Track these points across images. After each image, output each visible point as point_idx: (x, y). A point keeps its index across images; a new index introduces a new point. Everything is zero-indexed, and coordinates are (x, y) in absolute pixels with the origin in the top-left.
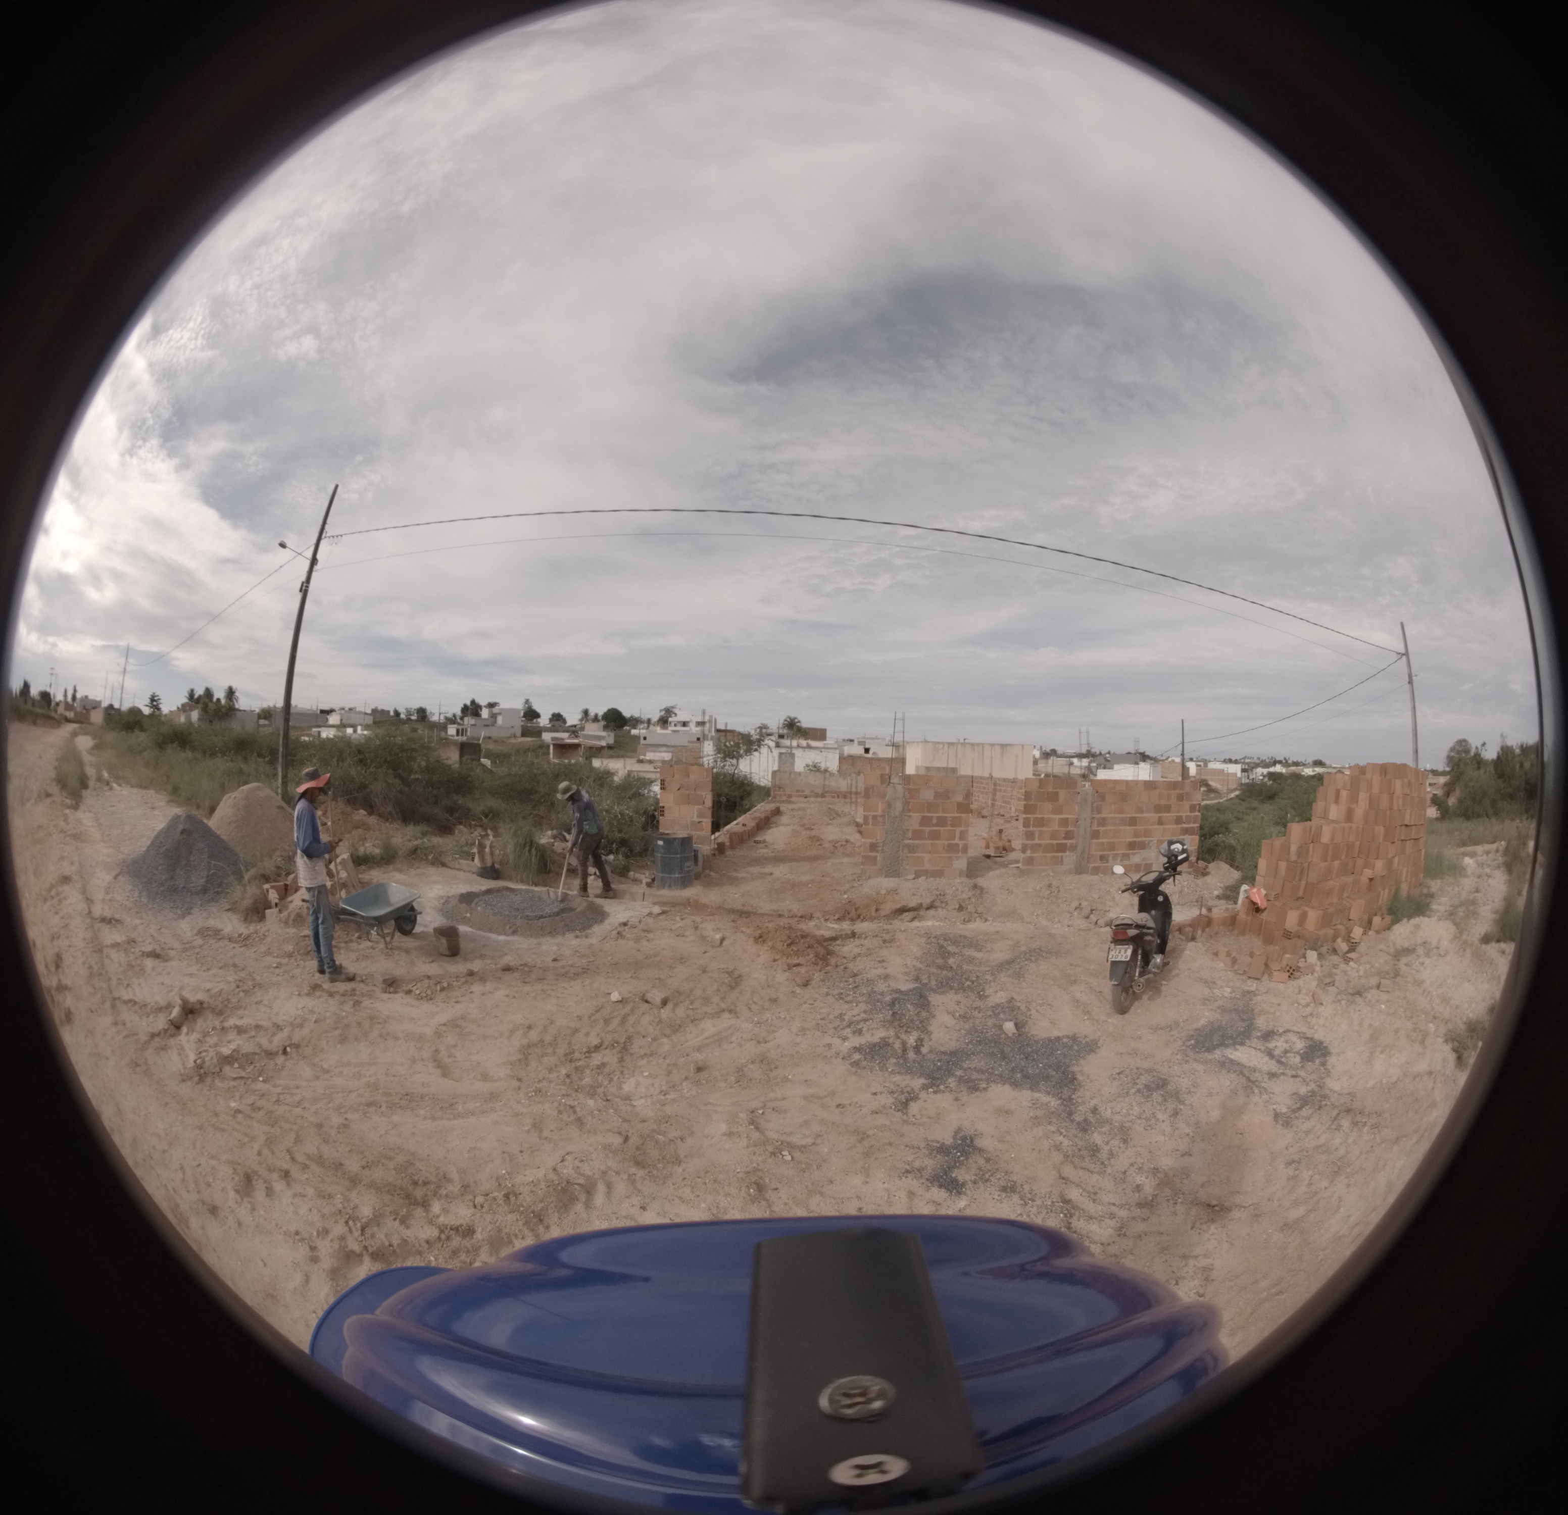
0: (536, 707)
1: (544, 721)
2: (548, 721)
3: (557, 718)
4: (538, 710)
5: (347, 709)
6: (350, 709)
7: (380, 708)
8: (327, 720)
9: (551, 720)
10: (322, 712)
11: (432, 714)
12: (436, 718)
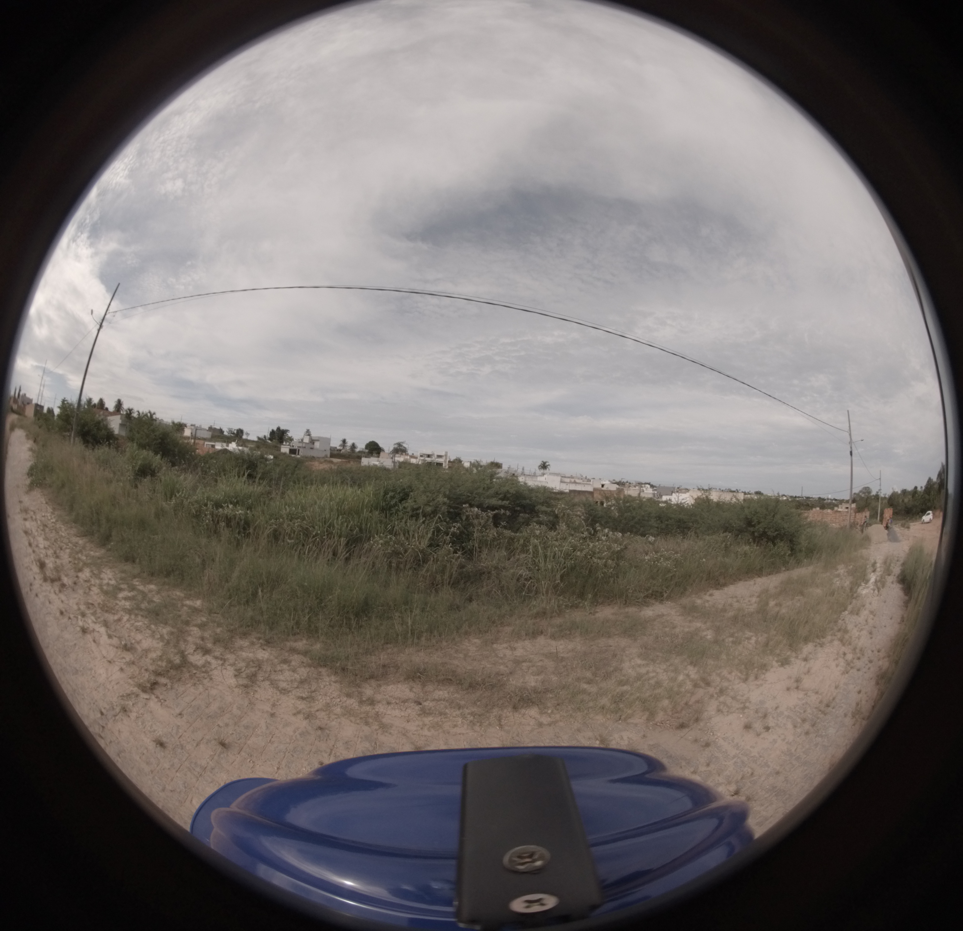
5: (192, 425)
7: (213, 426)
8: (181, 431)
11: (248, 434)
12: (253, 437)
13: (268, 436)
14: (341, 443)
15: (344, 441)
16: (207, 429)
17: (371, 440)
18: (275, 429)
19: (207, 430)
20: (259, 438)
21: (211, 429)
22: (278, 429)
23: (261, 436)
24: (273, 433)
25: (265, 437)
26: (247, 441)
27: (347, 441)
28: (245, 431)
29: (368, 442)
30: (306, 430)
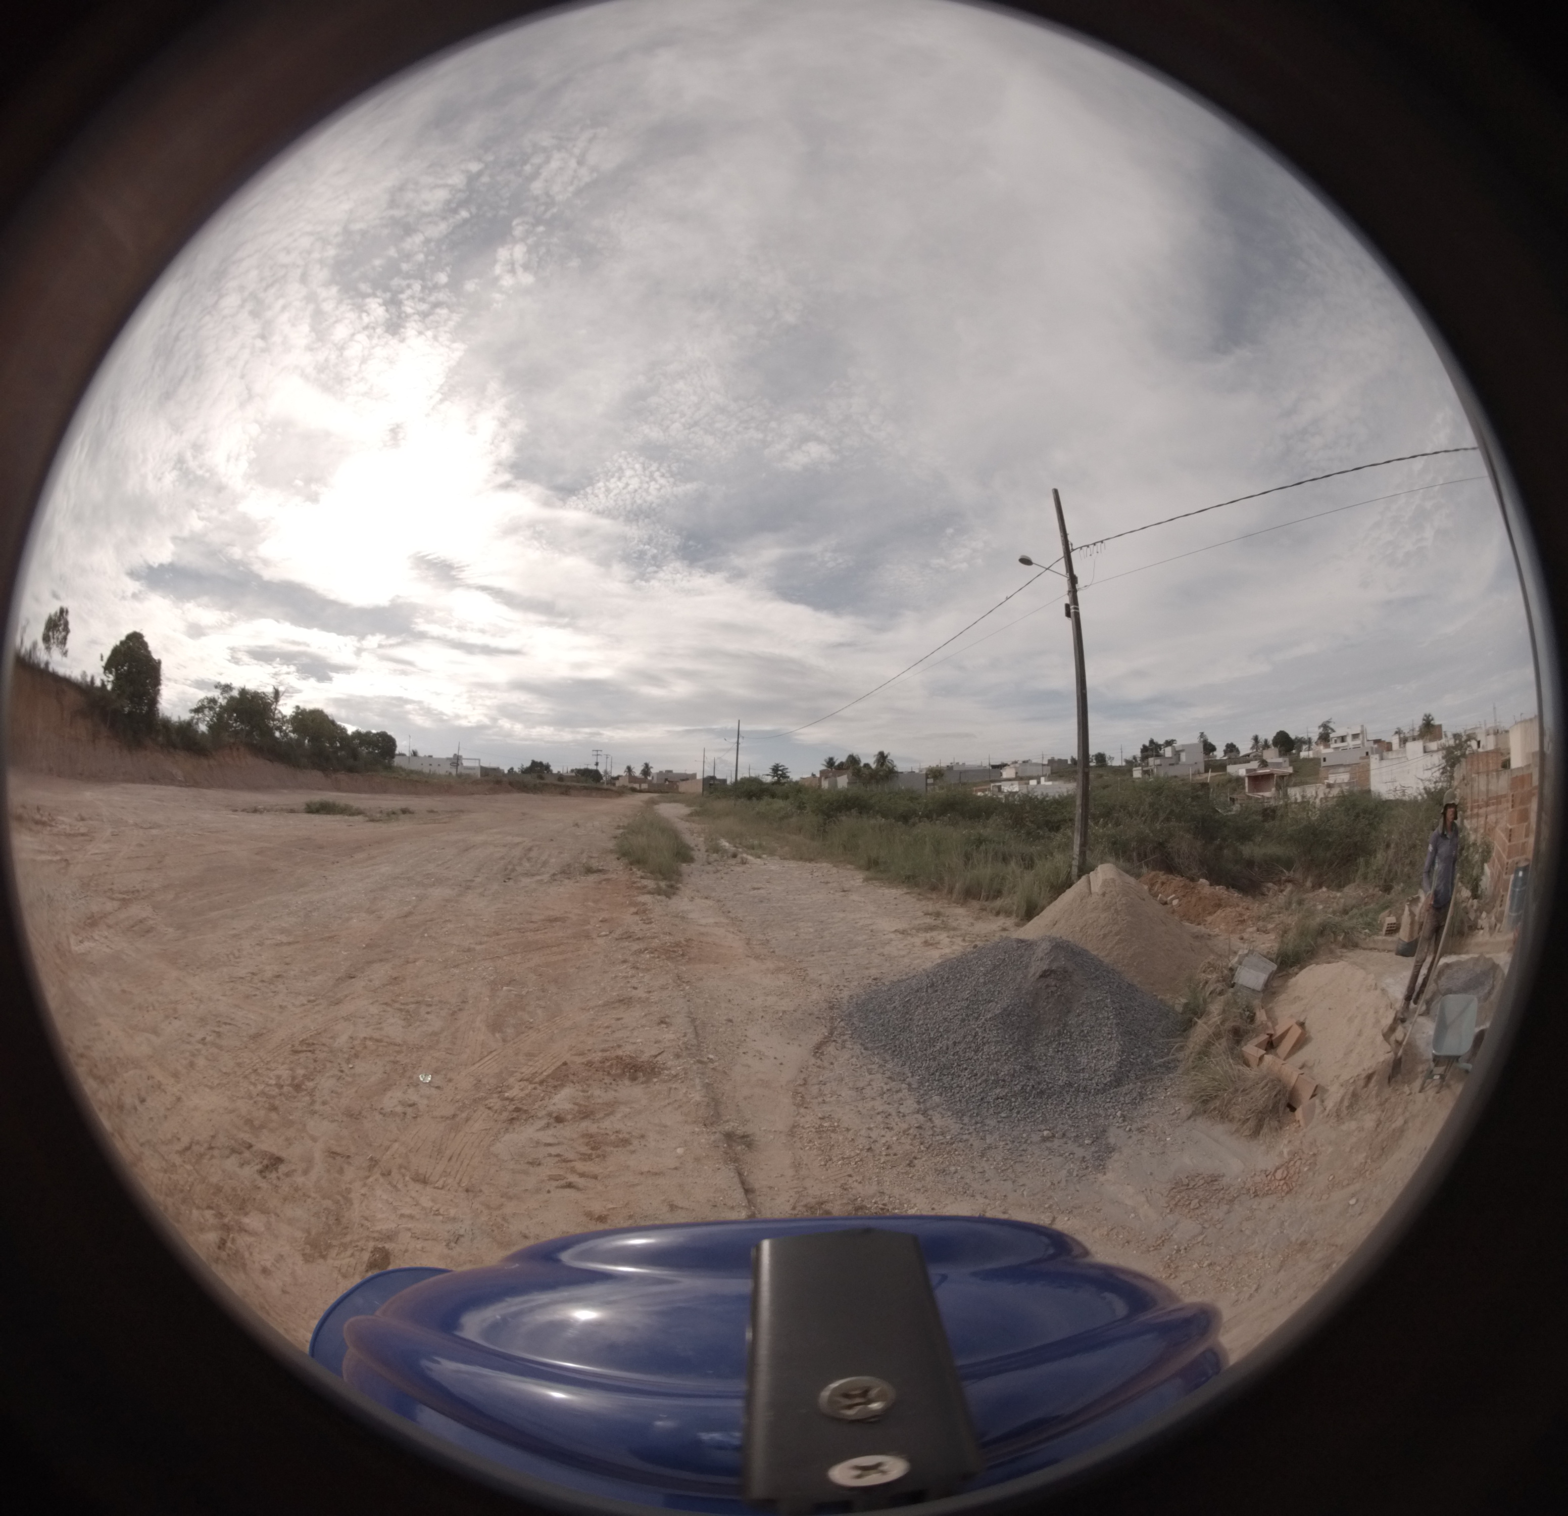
0: (1212, 740)
1: (1219, 754)
2: (1222, 754)
3: (1231, 748)
4: (1214, 743)
5: (1020, 762)
6: (1024, 762)
7: (1056, 758)
8: (1001, 774)
9: (1226, 752)
10: (994, 767)
11: (1112, 758)
12: (1117, 762)
13: (1138, 753)
14: (1251, 743)
15: (1256, 739)
16: (1046, 762)
17: (1278, 731)
18: (1147, 744)
19: (1043, 765)
20: (1127, 761)
21: (1052, 762)
22: (1152, 742)
23: (1129, 757)
24: (1145, 749)
25: (1135, 758)
26: (1112, 767)
27: (1259, 738)
28: (1108, 754)
29: (1274, 734)
30: (1199, 735)
